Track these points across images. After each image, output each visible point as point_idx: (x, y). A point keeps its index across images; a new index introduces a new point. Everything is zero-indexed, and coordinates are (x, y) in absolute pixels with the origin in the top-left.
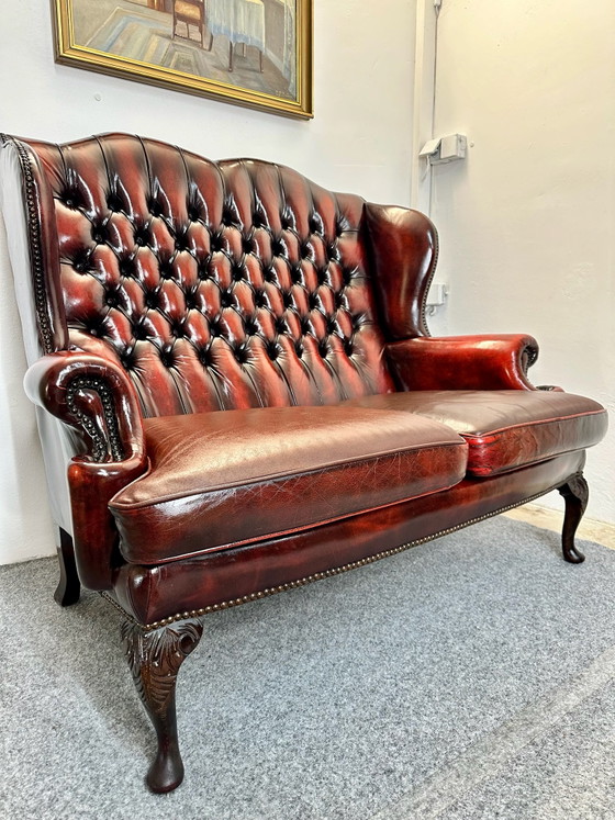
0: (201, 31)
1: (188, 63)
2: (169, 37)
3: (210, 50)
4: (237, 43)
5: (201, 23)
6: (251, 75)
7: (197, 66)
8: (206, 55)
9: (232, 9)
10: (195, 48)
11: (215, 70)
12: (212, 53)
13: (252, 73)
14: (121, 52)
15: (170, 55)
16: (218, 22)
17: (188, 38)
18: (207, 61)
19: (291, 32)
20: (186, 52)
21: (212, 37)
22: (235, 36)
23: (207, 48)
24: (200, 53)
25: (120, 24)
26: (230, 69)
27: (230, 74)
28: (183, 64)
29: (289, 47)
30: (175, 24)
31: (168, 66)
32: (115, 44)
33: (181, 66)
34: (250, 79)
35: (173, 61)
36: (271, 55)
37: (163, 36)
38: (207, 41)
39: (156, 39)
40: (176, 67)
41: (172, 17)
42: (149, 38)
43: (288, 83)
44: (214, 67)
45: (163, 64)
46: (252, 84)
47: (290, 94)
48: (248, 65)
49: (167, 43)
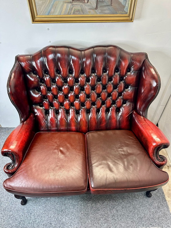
1: (78, 11)
3: (87, 3)
6: (105, 8)
7: (82, 11)
8: (86, 5)
10: (81, 4)
11: (89, 10)
12: (89, 4)
13: (107, 7)
14: (53, 13)
15: (71, 9)
17: (78, 0)
18: (86, 7)
23: (87, 2)
24: (83, 5)
25: (52, 4)
26: (96, 8)
27: (96, 10)
28: (77, 11)
32: (51, 11)
33: (76, 12)
34: (105, 10)
35: (73, 11)
37: (68, 3)
39: (65, 4)
40: (74, 13)
42: (63, 5)
43: (124, 7)
44: (89, 9)
45: (68, 14)
46: (107, 12)
47: (125, 11)
48: (105, 4)
49: (70, 5)
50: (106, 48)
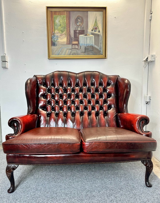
0: (78, 46)
1: (75, 53)
2: (71, 49)
4: (87, 46)
5: (78, 45)
6: (90, 52)
7: (77, 53)
9: (86, 39)
10: (76, 50)
12: (80, 50)
15: (71, 53)
16: (82, 43)
17: (75, 48)
18: (79, 52)
19: (101, 40)
20: (74, 51)
21: (81, 46)
22: (86, 45)
24: (78, 50)
25: (60, 49)
26: (85, 52)
27: (85, 53)
29: (101, 43)
30: (72, 46)
31: (70, 55)
32: (60, 53)
36: (96, 46)
37: (69, 49)
38: (79, 47)
40: (72, 55)
41: (71, 45)
42: (66, 51)
43: (100, 51)
44: (81, 52)
45: (69, 55)
46: (91, 54)
47: (101, 54)
48: (89, 50)
49: (70, 50)
50: (92, 72)
